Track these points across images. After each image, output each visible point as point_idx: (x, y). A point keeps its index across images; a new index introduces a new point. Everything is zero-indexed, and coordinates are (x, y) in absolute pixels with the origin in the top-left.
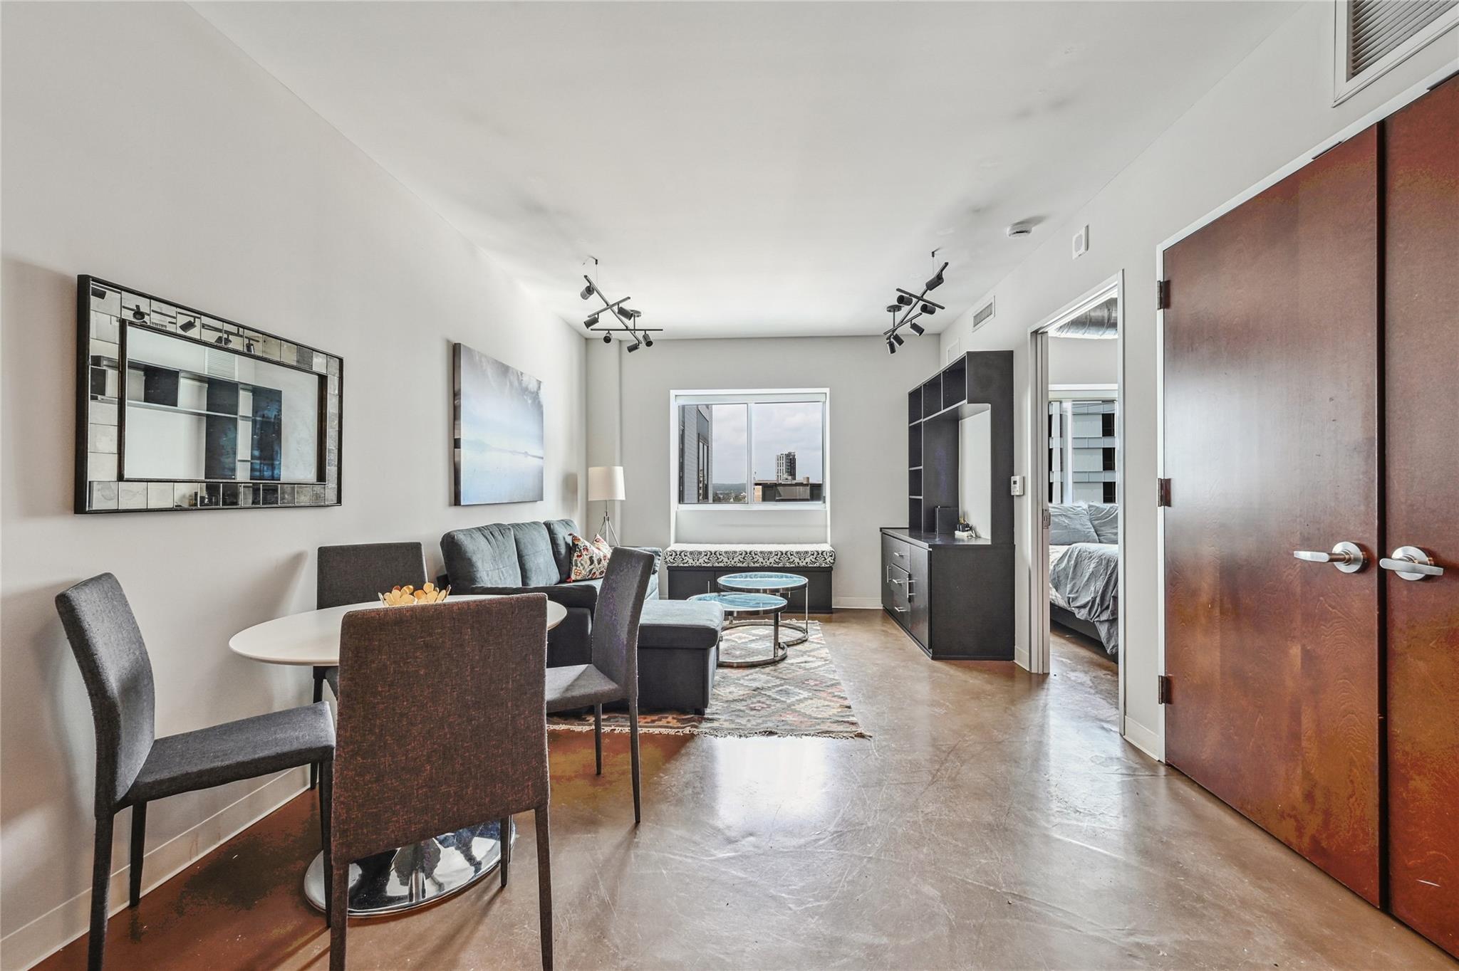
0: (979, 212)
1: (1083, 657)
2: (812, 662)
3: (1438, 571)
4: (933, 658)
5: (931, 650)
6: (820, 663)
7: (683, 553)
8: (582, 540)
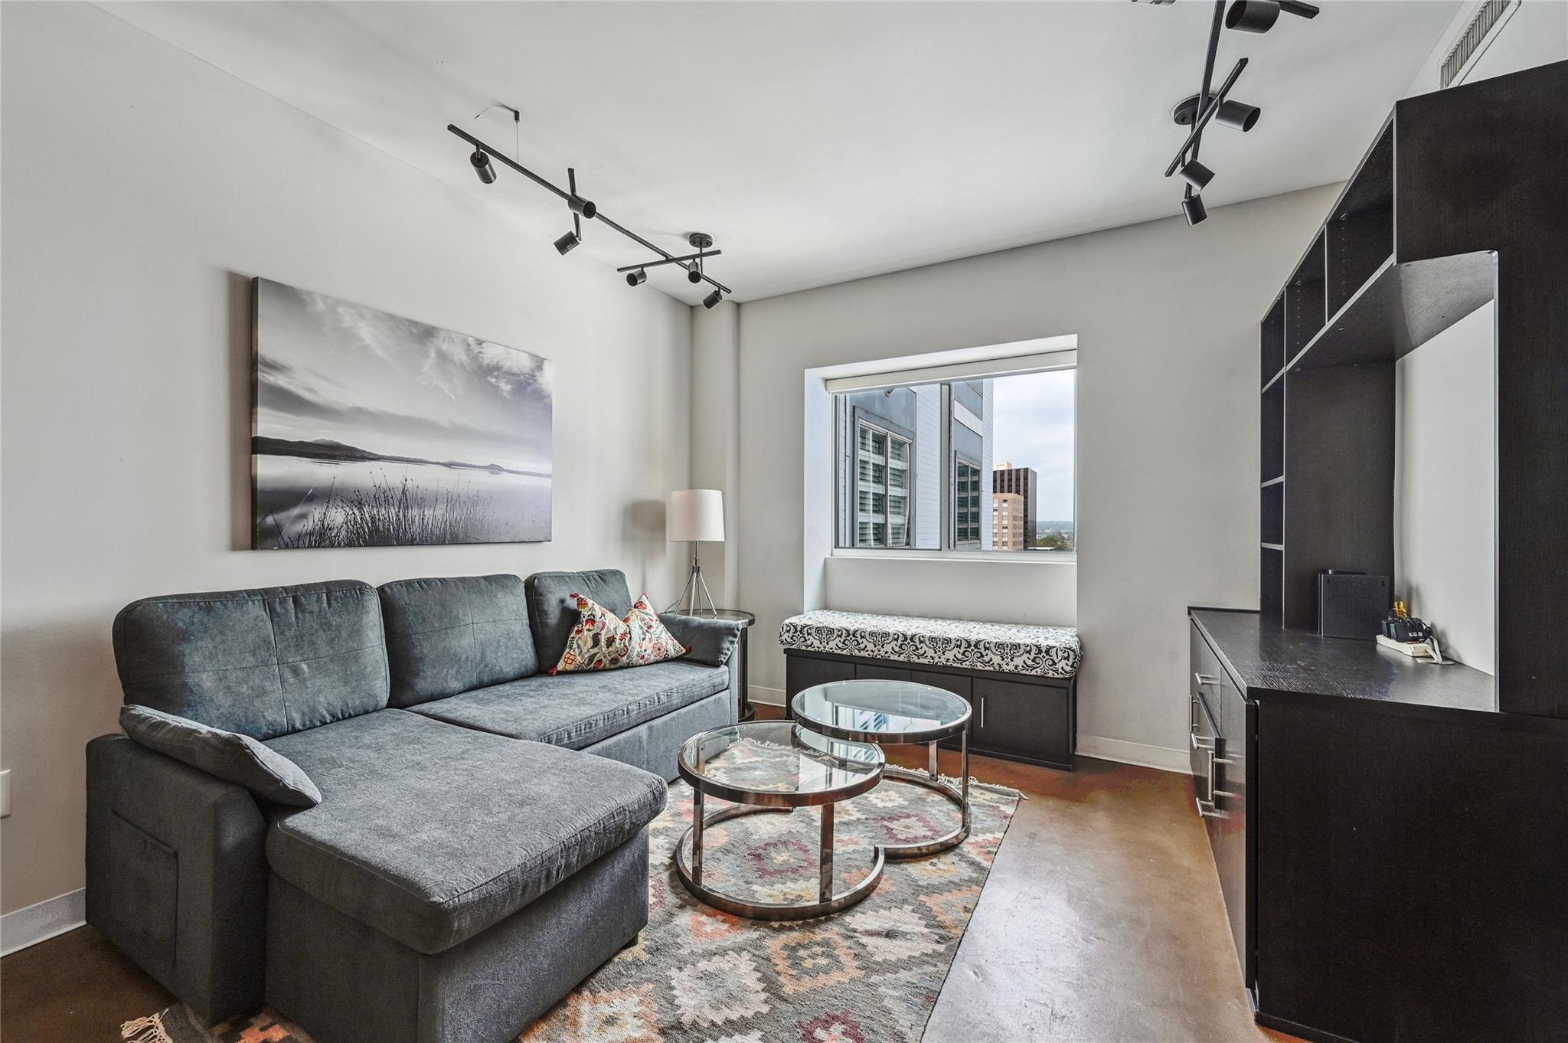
7: (806, 629)
8: (590, 606)
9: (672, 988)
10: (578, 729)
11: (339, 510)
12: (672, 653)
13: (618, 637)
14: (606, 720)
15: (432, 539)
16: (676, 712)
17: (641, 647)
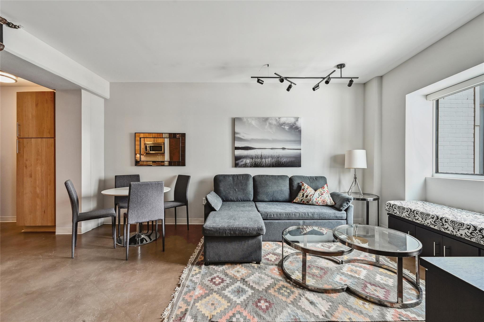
7: (394, 206)
8: (304, 186)
9: (253, 275)
10: (277, 215)
11: (249, 160)
12: (329, 204)
13: (309, 195)
14: (286, 215)
15: (267, 166)
16: (316, 220)
17: (316, 200)
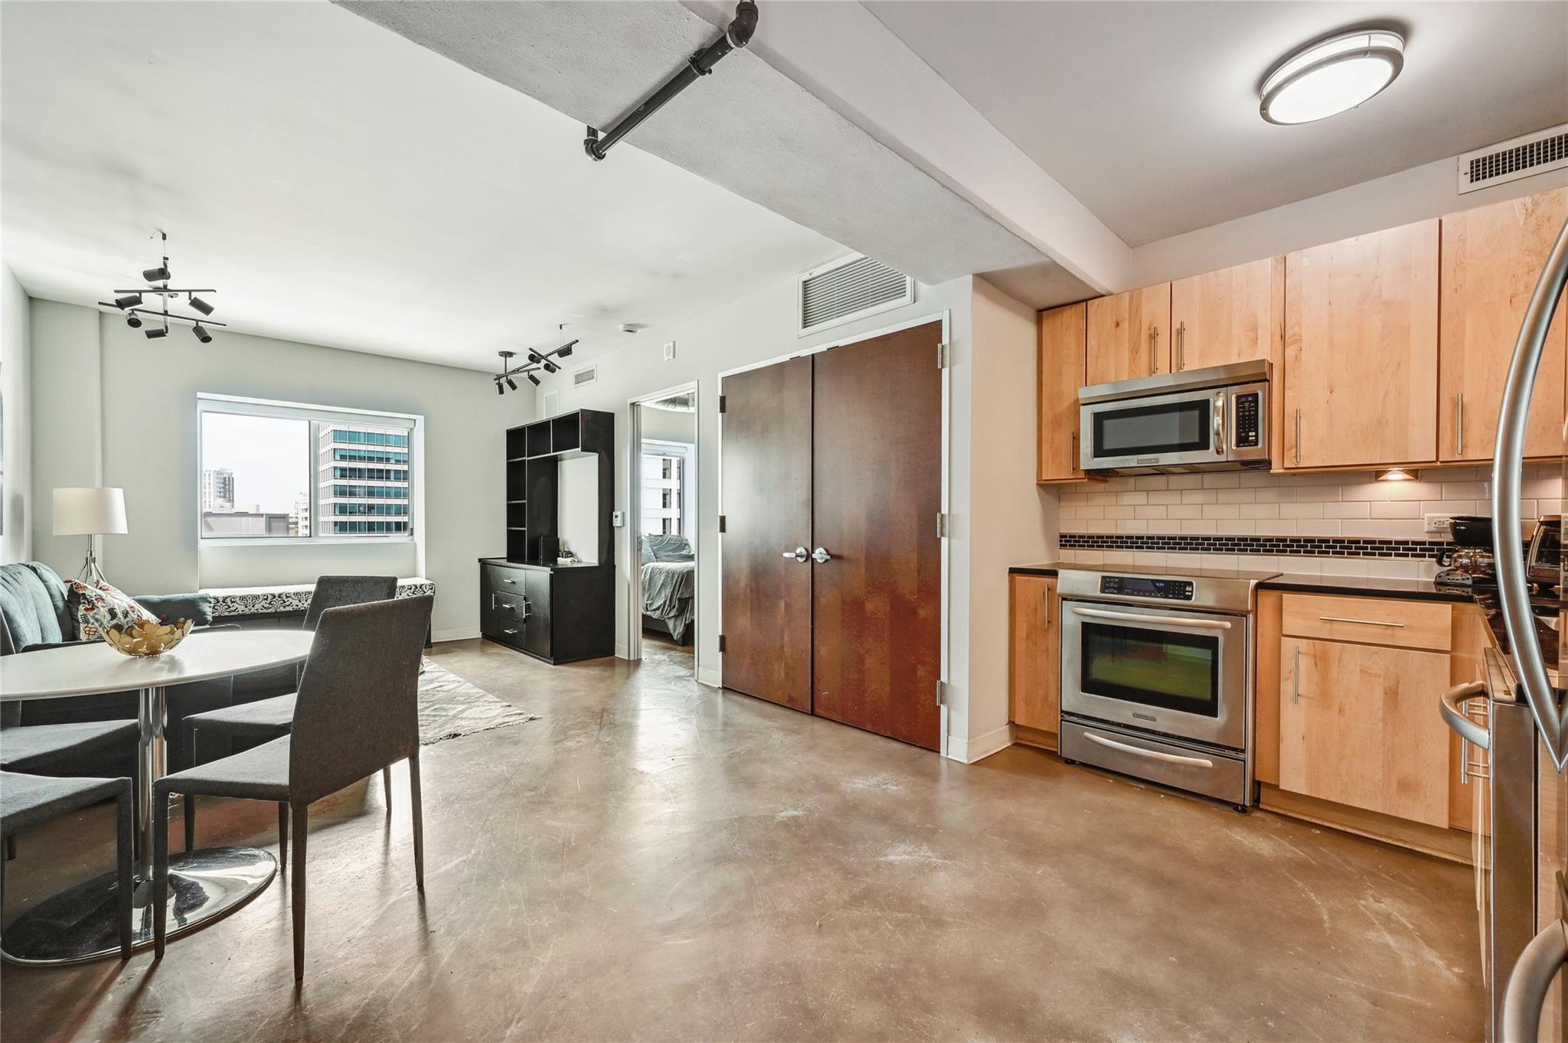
0: (605, 312)
1: (659, 646)
2: (446, 685)
3: (829, 557)
4: (554, 664)
5: (552, 658)
6: (456, 685)
